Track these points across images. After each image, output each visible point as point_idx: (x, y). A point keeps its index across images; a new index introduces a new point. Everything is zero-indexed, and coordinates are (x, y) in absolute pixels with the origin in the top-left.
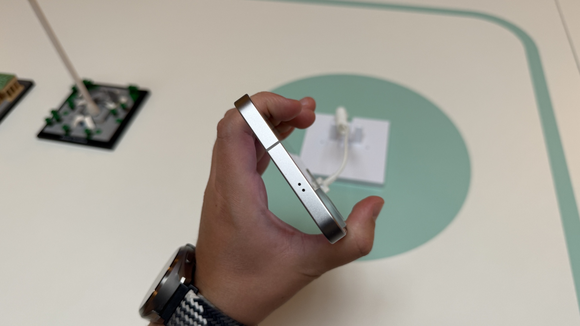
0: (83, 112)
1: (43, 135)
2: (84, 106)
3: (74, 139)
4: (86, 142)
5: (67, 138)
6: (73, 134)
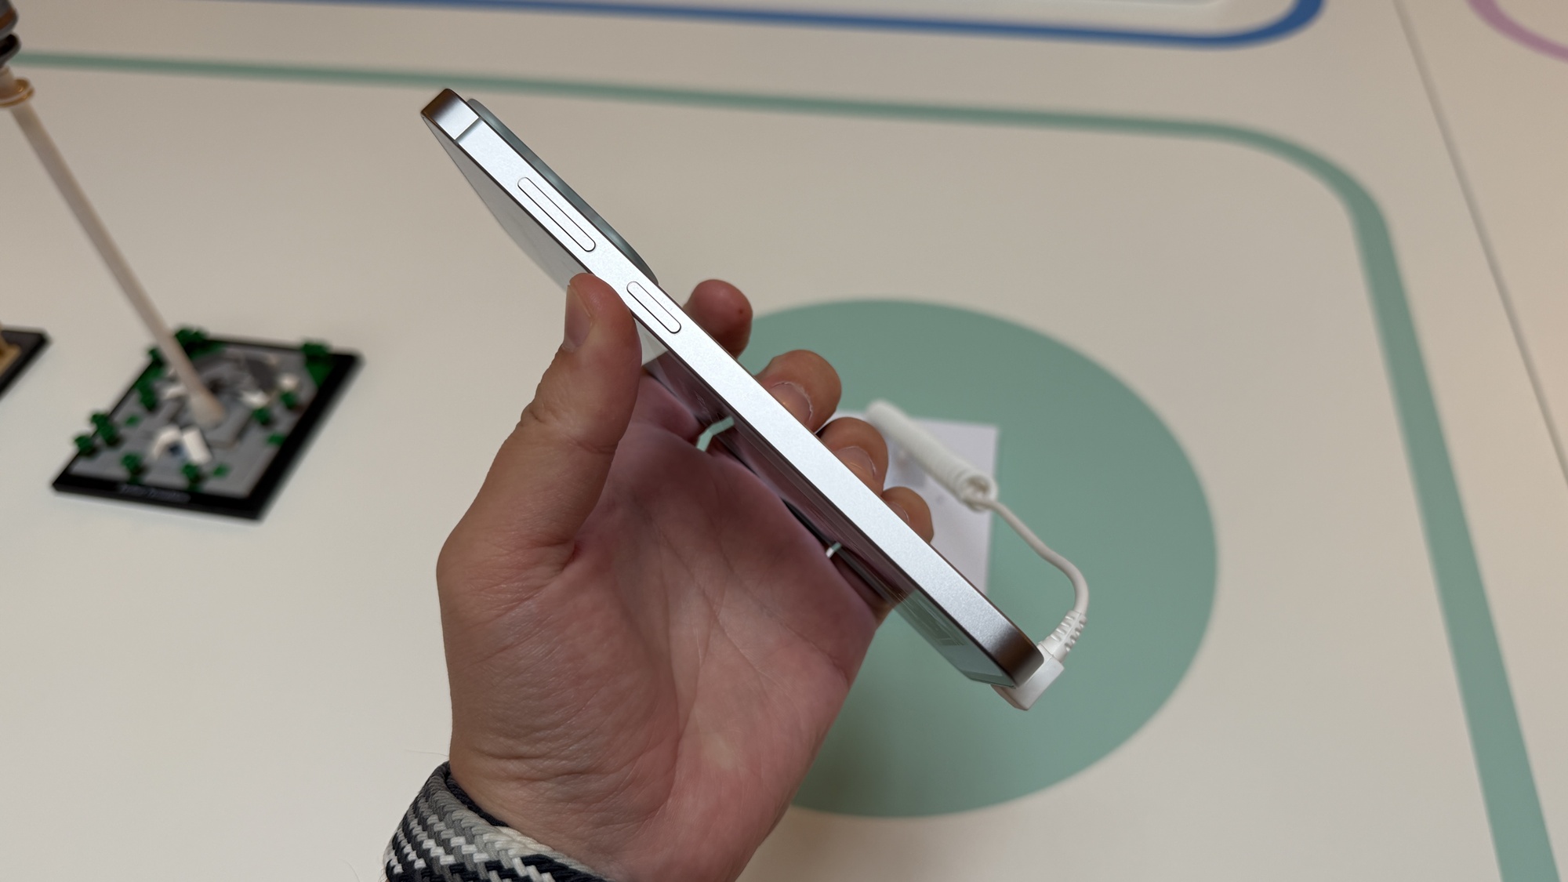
0: (179, 418)
1: (68, 482)
2: (181, 401)
3: (153, 493)
4: (187, 498)
5: (135, 489)
6: (152, 478)
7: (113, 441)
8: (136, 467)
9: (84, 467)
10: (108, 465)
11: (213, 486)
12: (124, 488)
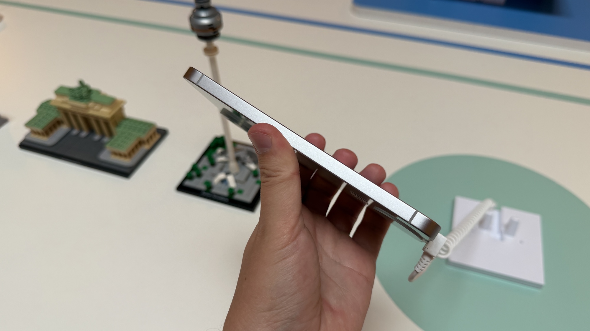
0: (225, 170)
1: (182, 188)
2: (225, 163)
3: (215, 196)
4: (227, 200)
5: (208, 194)
6: (214, 191)
7: (199, 175)
8: (209, 186)
9: (188, 183)
10: (198, 184)
11: (237, 197)
12: (204, 193)
